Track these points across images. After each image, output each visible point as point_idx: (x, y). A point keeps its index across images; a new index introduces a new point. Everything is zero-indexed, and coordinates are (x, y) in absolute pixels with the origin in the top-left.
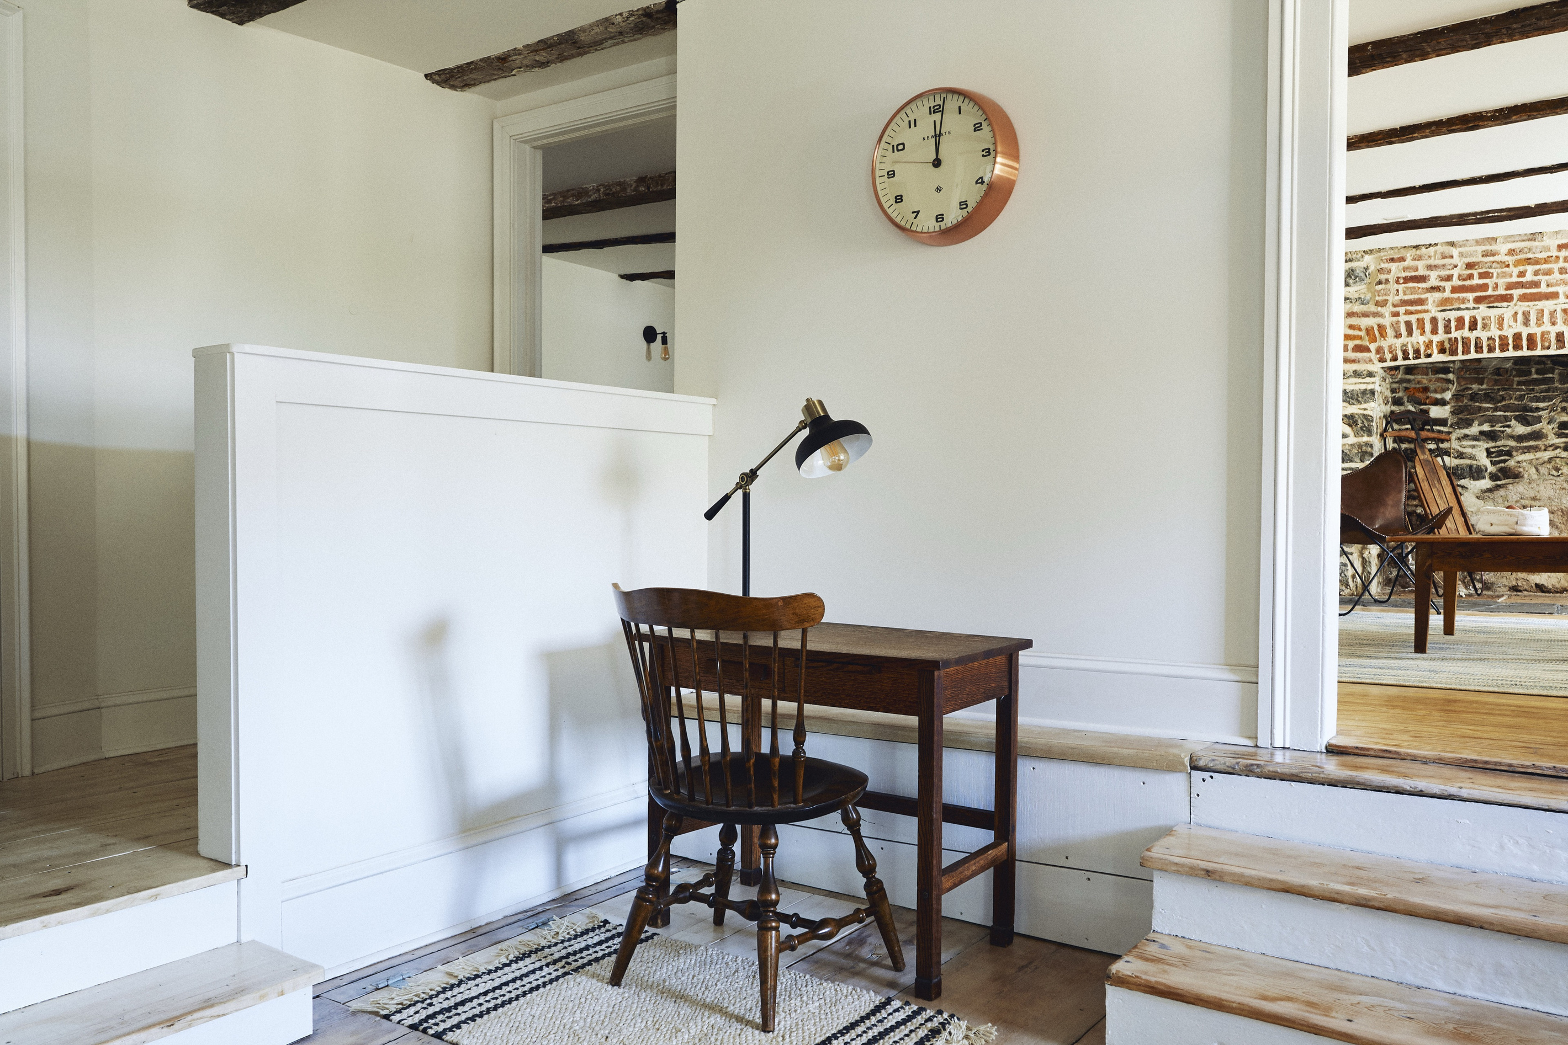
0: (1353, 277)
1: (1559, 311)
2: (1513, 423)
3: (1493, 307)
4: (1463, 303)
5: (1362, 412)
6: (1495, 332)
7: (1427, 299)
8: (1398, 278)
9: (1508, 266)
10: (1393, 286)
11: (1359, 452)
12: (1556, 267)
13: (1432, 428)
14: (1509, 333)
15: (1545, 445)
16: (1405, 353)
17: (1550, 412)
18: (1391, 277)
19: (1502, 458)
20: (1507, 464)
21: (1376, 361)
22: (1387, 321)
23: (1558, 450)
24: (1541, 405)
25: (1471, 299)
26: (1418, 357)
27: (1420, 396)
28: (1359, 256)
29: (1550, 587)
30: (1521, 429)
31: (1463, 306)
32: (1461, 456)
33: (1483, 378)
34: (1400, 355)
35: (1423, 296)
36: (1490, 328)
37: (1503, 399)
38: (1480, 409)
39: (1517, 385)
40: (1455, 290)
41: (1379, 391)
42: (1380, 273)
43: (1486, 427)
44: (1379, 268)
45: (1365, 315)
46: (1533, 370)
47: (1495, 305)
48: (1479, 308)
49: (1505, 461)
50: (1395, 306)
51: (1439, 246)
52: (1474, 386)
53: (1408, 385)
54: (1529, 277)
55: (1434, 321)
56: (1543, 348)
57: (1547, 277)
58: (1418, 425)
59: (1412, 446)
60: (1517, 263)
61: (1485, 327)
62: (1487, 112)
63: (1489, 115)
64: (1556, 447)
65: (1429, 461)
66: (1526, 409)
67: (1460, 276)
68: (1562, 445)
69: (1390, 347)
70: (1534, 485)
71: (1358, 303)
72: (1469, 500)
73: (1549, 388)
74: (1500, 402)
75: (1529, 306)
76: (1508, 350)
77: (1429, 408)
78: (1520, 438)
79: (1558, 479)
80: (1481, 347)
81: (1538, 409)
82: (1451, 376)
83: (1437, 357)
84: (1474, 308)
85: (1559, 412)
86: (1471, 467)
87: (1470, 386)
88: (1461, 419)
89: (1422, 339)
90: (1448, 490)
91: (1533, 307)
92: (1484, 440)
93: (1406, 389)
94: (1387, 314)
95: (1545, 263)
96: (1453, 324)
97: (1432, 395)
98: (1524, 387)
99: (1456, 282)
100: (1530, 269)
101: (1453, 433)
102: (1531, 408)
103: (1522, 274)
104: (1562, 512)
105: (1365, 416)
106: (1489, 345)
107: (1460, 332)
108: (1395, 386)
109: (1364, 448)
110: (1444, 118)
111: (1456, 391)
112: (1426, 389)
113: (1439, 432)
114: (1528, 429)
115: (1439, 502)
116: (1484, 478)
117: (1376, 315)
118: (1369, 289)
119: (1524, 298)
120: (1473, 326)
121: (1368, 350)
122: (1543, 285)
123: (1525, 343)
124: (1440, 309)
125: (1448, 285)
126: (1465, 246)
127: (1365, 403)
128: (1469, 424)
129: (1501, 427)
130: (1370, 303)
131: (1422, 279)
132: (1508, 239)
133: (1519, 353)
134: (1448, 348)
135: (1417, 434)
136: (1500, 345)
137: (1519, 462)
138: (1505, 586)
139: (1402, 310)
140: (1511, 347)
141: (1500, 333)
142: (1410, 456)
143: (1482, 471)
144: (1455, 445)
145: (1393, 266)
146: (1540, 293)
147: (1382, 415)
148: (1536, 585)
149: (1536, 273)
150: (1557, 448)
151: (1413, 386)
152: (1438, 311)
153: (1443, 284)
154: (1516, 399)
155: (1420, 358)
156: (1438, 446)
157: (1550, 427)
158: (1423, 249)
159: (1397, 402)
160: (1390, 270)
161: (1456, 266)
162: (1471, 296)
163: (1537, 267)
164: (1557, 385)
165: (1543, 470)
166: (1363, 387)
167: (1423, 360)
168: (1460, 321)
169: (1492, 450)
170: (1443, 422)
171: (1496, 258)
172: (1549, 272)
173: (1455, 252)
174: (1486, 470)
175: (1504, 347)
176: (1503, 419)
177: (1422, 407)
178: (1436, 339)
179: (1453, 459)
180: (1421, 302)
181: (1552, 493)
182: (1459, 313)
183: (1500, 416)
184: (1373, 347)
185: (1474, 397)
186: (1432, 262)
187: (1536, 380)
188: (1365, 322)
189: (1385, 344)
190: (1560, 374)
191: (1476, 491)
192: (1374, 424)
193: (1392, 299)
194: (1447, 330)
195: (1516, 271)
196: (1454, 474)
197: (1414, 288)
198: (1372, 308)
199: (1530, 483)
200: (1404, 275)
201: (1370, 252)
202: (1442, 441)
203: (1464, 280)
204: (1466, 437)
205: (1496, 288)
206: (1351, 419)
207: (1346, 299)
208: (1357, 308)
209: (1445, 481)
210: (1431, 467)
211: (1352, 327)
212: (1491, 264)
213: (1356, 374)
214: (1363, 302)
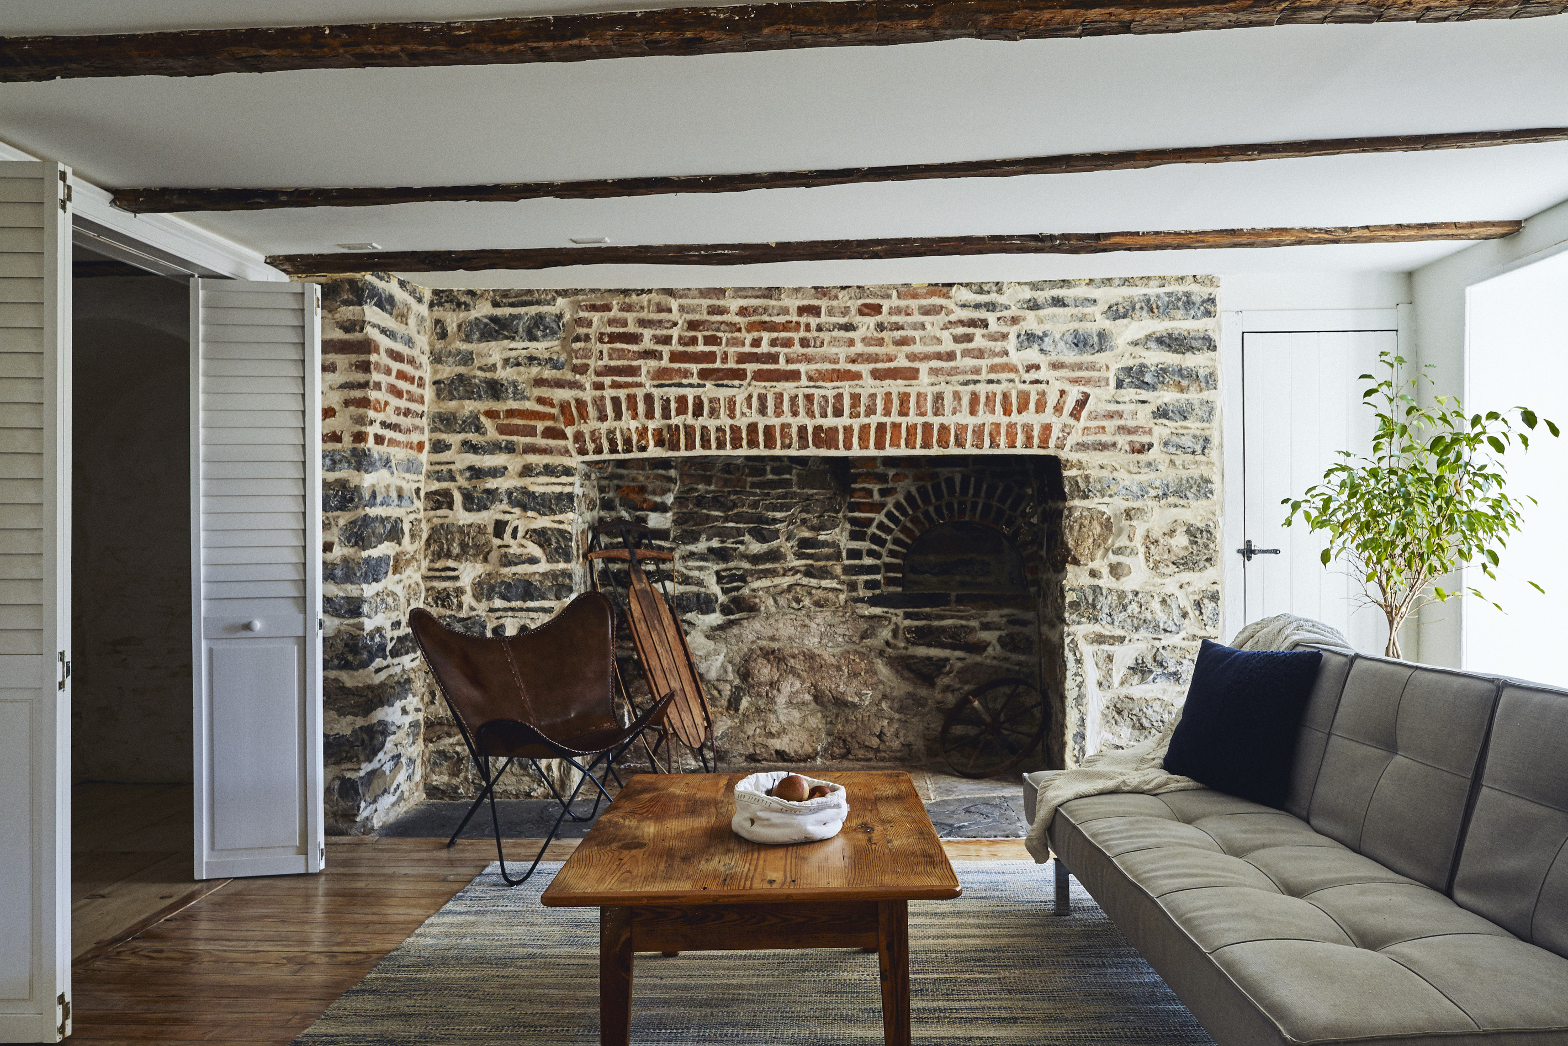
0: (541, 328)
1: (801, 397)
2: (747, 538)
3: (722, 386)
4: (686, 377)
5: (556, 526)
6: (724, 421)
7: (639, 367)
8: (602, 334)
9: (739, 330)
10: (595, 346)
11: (553, 585)
12: (796, 336)
13: (650, 542)
14: (743, 423)
15: (784, 568)
16: (613, 443)
17: (788, 525)
18: (592, 331)
19: (735, 584)
20: (740, 592)
21: (574, 453)
22: (588, 395)
23: (799, 576)
24: (779, 515)
25: (695, 372)
26: (628, 450)
27: (635, 498)
28: (549, 297)
29: (793, 754)
30: (756, 547)
31: (685, 381)
32: (686, 580)
33: (711, 476)
34: (606, 445)
35: (635, 363)
36: (719, 415)
37: (735, 506)
38: (708, 518)
39: (751, 488)
40: (674, 357)
41: (581, 494)
42: (578, 326)
43: (715, 543)
44: (575, 316)
45: (560, 384)
46: (768, 468)
47: (725, 382)
48: (704, 386)
49: (738, 589)
50: (598, 374)
51: (654, 294)
52: (700, 486)
53: (620, 483)
54: (765, 348)
55: (649, 398)
56: (784, 446)
57: (786, 350)
58: (634, 538)
59: (626, 566)
60: (751, 327)
61: (714, 413)
62: (719, 11)
63: (722, 16)
64: (795, 571)
65: (647, 592)
66: (761, 520)
67: (680, 338)
68: (803, 569)
69: (593, 433)
70: (772, 621)
71: (548, 366)
72: (697, 641)
73: (787, 493)
74: (732, 509)
75: (765, 387)
76: (741, 446)
77: (647, 515)
78: (755, 559)
79: (799, 613)
80: (709, 441)
81: (775, 521)
82: (673, 473)
83: (654, 452)
84: (699, 386)
85: (798, 526)
86: (698, 595)
87: (695, 486)
88: (686, 531)
89: (633, 425)
90: (671, 632)
91: (771, 389)
92: (713, 560)
93: (618, 487)
94: (588, 386)
95: (783, 331)
96: (673, 405)
97: (650, 497)
98: (758, 491)
99: (675, 346)
100: (766, 336)
101: (677, 551)
102: (767, 518)
103: (756, 343)
104: (804, 656)
105: (562, 533)
106: (717, 439)
107: (682, 417)
108: (604, 483)
109: (560, 579)
110: (639, 12)
111: (680, 492)
112: (642, 489)
113: (660, 548)
114: (766, 547)
115: (660, 651)
116: (714, 611)
117: (573, 385)
118: (563, 347)
119: (759, 376)
120: (698, 412)
121: (564, 437)
122: (782, 360)
123: (761, 438)
124: (655, 383)
125: (666, 350)
126: (686, 296)
127: (561, 513)
128: (696, 540)
129: (733, 543)
130: (566, 367)
131: (634, 338)
132: (740, 292)
133: (754, 452)
134: (667, 439)
135: (632, 553)
136: (732, 439)
137: (754, 590)
138: (741, 755)
139: (607, 380)
140: (744, 443)
141: (731, 422)
142: (623, 580)
143: (712, 602)
144: (679, 566)
145: (596, 317)
146: (778, 370)
147: (586, 526)
148: (777, 752)
149: (773, 343)
150: (797, 572)
151: (626, 484)
152: (654, 386)
153: (659, 348)
154: (749, 506)
155: (632, 451)
156: (658, 566)
157: (789, 545)
158: (634, 297)
159: (607, 505)
160: (591, 321)
161: (675, 324)
162: (695, 368)
163: (775, 335)
164: (795, 489)
165: (782, 601)
166: (558, 489)
167: (635, 455)
168: (682, 400)
169: (723, 574)
170: (662, 534)
171: (725, 318)
172: (788, 343)
173: (674, 304)
174: (717, 601)
175: (736, 444)
176: (735, 532)
177: (638, 513)
178: (652, 425)
179: (677, 585)
180: (634, 371)
181: (792, 631)
182: (682, 391)
183: (732, 528)
184: (570, 431)
185: (700, 502)
186: (644, 315)
187: (772, 481)
188: (561, 395)
189: (586, 429)
190: (798, 475)
191: (705, 628)
192: (573, 544)
193: (593, 363)
194: (666, 415)
195: (749, 338)
196: (679, 605)
197: (623, 350)
198: (568, 375)
199: (767, 618)
200: (609, 330)
201: (563, 293)
202: (664, 561)
203: (686, 344)
204: (692, 555)
205: (725, 359)
206: (541, 537)
207: (531, 359)
208: (548, 373)
209: (667, 619)
210: (649, 599)
211: (540, 401)
212: (719, 326)
213: (549, 470)
214: (556, 366)
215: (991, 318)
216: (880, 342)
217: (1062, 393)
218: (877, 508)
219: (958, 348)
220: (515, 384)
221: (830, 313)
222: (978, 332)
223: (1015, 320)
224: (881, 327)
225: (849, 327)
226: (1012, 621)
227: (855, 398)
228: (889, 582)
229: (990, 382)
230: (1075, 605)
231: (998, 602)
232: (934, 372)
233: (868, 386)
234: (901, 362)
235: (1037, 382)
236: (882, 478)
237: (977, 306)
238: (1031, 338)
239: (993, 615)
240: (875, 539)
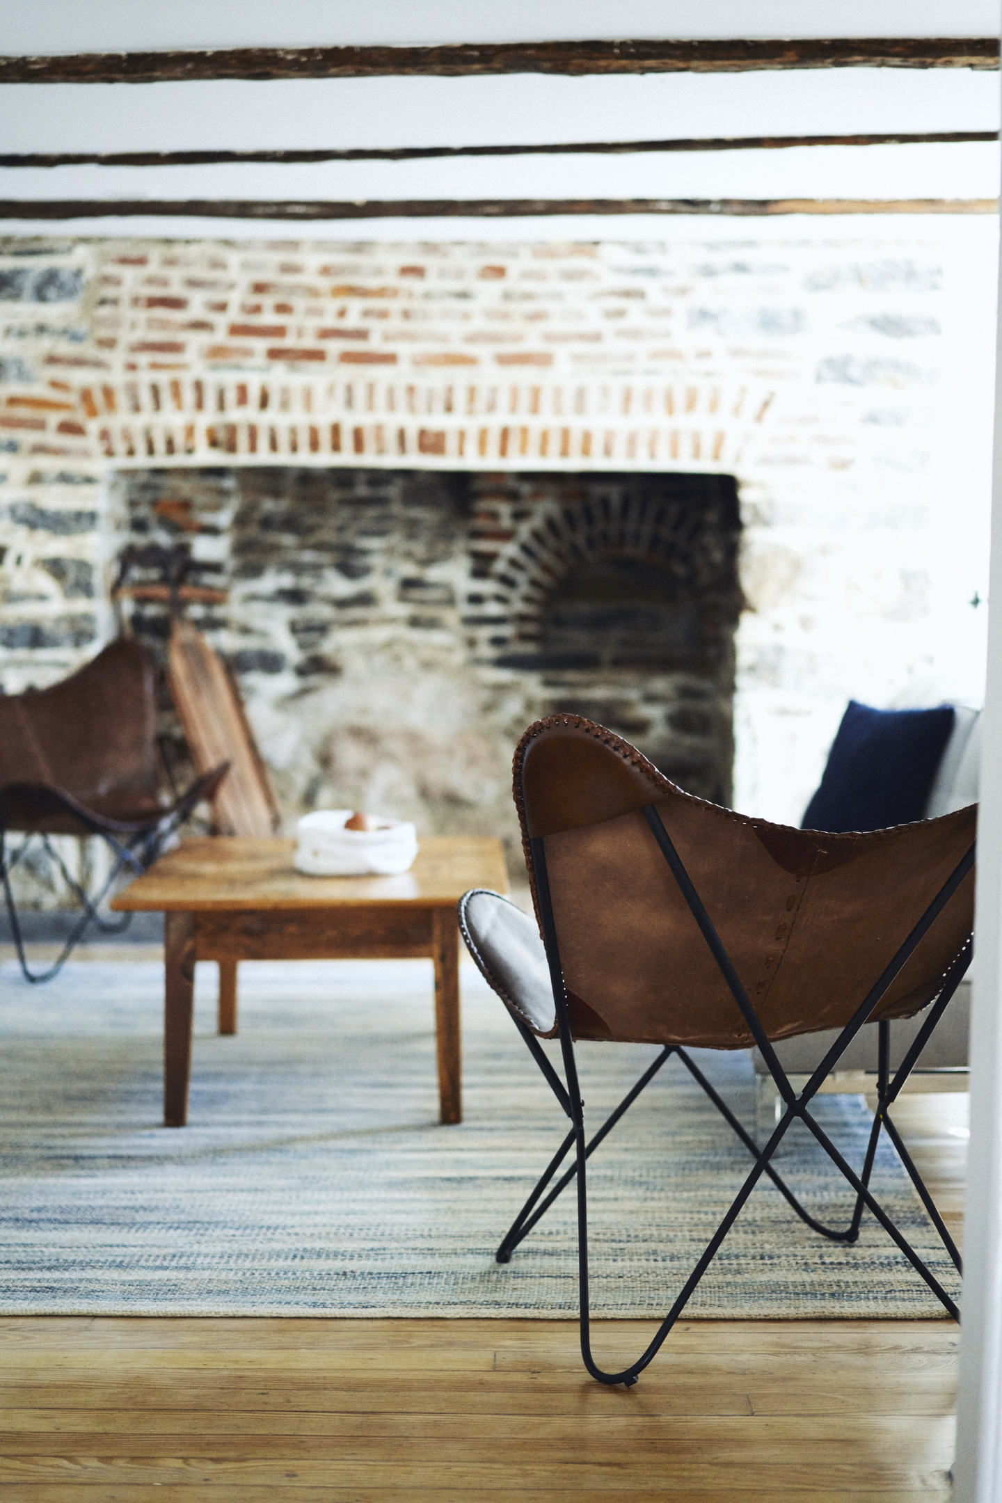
0: (55, 286)
1: (400, 388)
2: (330, 574)
3: (296, 369)
4: (249, 357)
5: (75, 553)
6: (299, 417)
7: (186, 343)
8: (136, 297)
9: (320, 295)
10: (127, 312)
11: (70, 631)
12: (395, 306)
13: (197, 579)
14: (323, 420)
15: (380, 617)
16: (150, 444)
17: (386, 558)
18: (124, 294)
19: (314, 637)
20: (321, 648)
21: (99, 456)
22: (117, 378)
23: (400, 627)
24: (372, 544)
25: (262, 351)
26: (171, 453)
27: (178, 517)
28: (66, 246)
30: (341, 586)
31: (248, 363)
32: (245, 630)
33: (281, 491)
34: (141, 447)
35: (180, 337)
36: (292, 409)
37: (314, 529)
38: (277, 545)
39: (334, 505)
40: (236, 330)
41: (106, 510)
42: (104, 285)
43: (287, 580)
44: (100, 273)
45: (78, 362)
47: (299, 365)
48: (272, 369)
49: (318, 643)
50: (131, 350)
51: (205, 246)
52: (267, 503)
53: (157, 496)
54: (353, 321)
55: (198, 386)
56: (378, 454)
57: (382, 324)
58: (174, 572)
59: (165, 610)
60: (335, 292)
61: (285, 405)
64: (392, 621)
65: (194, 644)
66: (348, 549)
67: (241, 304)
68: (405, 618)
69: (123, 429)
71: (64, 338)
72: (260, 712)
73: (385, 515)
74: (310, 534)
75: (353, 373)
76: (320, 452)
77: (193, 541)
78: (342, 604)
80: (279, 444)
81: (367, 551)
82: (229, 485)
83: (206, 456)
84: (266, 369)
85: (400, 561)
86: (263, 651)
87: (262, 503)
88: (246, 563)
89: (178, 419)
91: (361, 376)
92: (284, 603)
93: (153, 502)
94: (117, 366)
95: (379, 297)
96: (230, 397)
97: (196, 516)
99: (235, 316)
100: (356, 306)
101: (234, 589)
102: (356, 548)
103: (342, 313)
104: (406, 736)
106: (291, 441)
107: (242, 411)
108: (134, 497)
109: (79, 623)
111: (239, 510)
112: (186, 505)
113: (210, 585)
114: (353, 588)
116: (284, 672)
117: (98, 364)
118: (85, 313)
119: (345, 358)
120: (264, 403)
121: (85, 433)
122: (375, 337)
123: (348, 441)
124: (208, 364)
125: (221, 320)
126: (250, 250)
127: (80, 535)
129: (310, 581)
130: (88, 340)
131: (175, 303)
132: (320, 245)
133: (338, 461)
134: (223, 439)
135: (173, 592)
136: (309, 442)
137: (338, 646)
139: (144, 359)
140: (325, 448)
141: (307, 418)
142: (162, 628)
143: (281, 660)
144: (236, 610)
145: (129, 274)
146: (370, 351)
147: (112, 554)
149: (367, 313)
150: (397, 622)
151: (165, 497)
152: (206, 369)
153: (212, 317)
154: (334, 531)
155: (174, 455)
156: (208, 612)
157: (387, 585)
159: (139, 526)
160: (121, 278)
161: (235, 286)
162: (261, 345)
163: (367, 303)
164: (396, 509)
165: (377, 661)
166: (77, 503)
167: (179, 460)
168: (243, 390)
169: (299, 622)
170: (215, 568)
171: (301, 279)
172: (383, 315)
173: (234, 259)
174: (288, 658)
175: (315, 449)
176: (313, 566)
177: (181, 538)
178: (202, 420)
179: (232, 637)
180: (176, 348)
181: (389, 701)
182: (242, 376)
183: (309, 560)
184: (93, 426)
185: (267, 523)
186: (195, 272)
187: (364, 499)
188: (81, 377)
189: (114, 423)
191: (271, 696)
192: (97, 578)
193: (127, 337)
194: (221, 406)
195: (332, 307)
196: (235, 665)
197: (165, 319)
198: (88, 350)
199: (356, 684)
200: (146, 292)
201: (85, 240)
202: (216, 604)
203: (249, 313)
204: (253, 598)
205: (300, 333)
206: (56, 567)
207: (41, 329)
208: (64, 348)
209: (220, 680)
210: (196, 655)
211: (55, 385)
212: (293, 290)
213: (65, 478)
214: (76, 337)
215: (650, 286)
216: (505, 316)
217: (743, 390)
218: (506, 536)
219: (608, 327)
220: (19, 363)
221: (442, 274)
222: (632, 306)
223: (683, 291)
224: (507, 296)
225: (463, 295)
226: (686, 693)
227: (472, 392)
228: (523, 637)
229: (650, 372)
230: (752, 669)
231: (663, 665)
232: (577, 358)
233: (489, 375)
234: (533, 344)
235: (709, 374)
236: (512, 496)
237: (635, 271)
238: (704, 315)
239: (661, 685)
240: (506, 581)
